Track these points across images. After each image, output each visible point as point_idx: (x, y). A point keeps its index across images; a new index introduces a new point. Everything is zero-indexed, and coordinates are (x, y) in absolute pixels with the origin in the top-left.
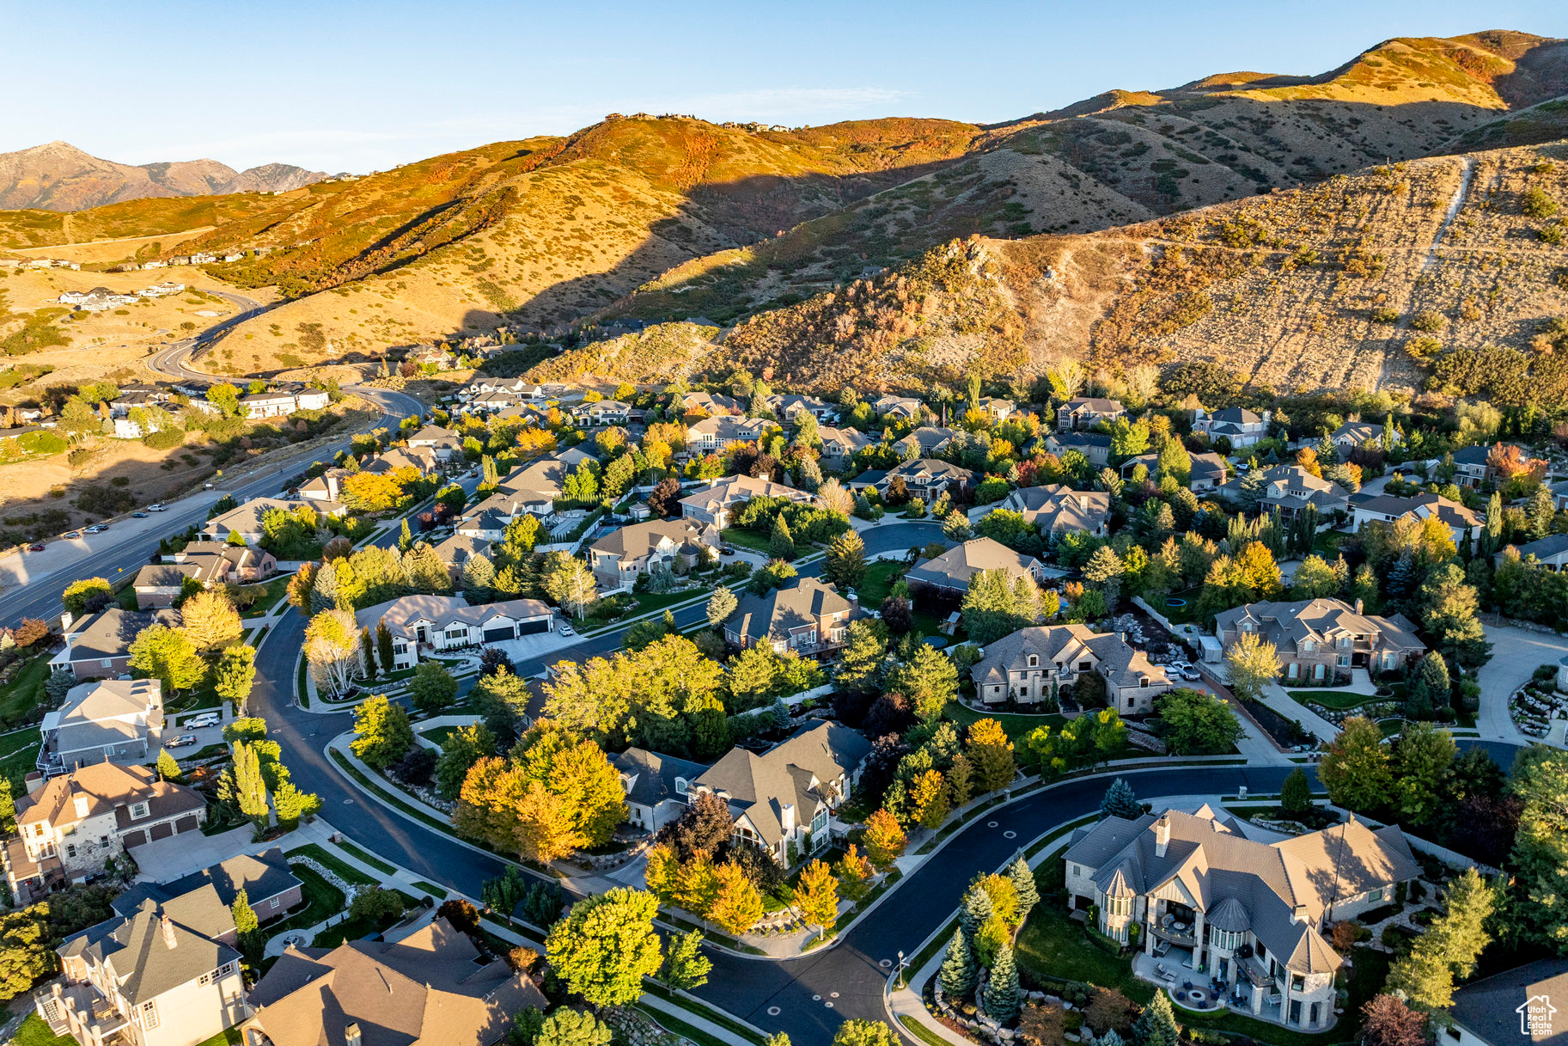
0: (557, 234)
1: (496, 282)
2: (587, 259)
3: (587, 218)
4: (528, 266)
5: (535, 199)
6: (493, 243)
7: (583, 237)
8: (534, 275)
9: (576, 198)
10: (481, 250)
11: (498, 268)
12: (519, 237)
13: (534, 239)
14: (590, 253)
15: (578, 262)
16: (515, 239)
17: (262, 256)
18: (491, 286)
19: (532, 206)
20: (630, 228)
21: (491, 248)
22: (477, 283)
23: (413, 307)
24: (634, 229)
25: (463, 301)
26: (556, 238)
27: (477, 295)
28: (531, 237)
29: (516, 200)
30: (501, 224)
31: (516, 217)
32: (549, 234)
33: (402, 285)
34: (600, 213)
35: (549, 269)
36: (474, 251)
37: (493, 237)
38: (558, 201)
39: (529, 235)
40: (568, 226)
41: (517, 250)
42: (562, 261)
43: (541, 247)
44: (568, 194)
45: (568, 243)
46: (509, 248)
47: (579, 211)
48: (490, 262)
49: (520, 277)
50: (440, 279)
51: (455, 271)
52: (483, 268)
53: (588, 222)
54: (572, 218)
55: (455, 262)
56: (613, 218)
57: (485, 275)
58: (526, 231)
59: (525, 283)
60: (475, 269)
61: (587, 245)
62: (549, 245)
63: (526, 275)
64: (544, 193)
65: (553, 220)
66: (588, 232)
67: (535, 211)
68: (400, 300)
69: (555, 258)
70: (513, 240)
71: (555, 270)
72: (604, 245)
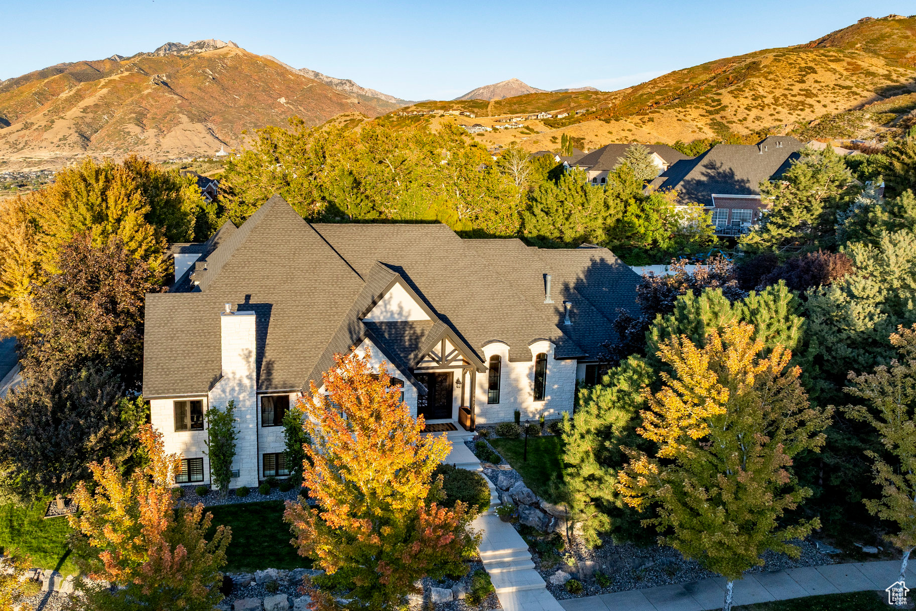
0: (786, 92)
1: (724, 121)
2: (808, 110)
3: (816, 82)
4: (754, 113)
5: (774, 69)
6: (730, 96)
7: (808, 94)
8: (758, 118)
9: (810, 68)
10: (719, 100)
11: (729, 113)
12: (753, 93)
13: (765, 94)
14: (811, 106)
15: (799, 112)
16: (748, 93)
17: (579, 115)
18: (719, 124)
19: (769, 73)
20: (854, 89)
21: (726, 98)
22: (709, 122)
23: (655, 134)
24: (859, 91)
25: (694, 132)
26: (785, 95)
27: (706, 129)
28: (762, 93)
29: (759, 70)
30: (741, 84)
31: (756, 80)
32: (778, 93)
33: (651, 120)
34: (828, 78)
35: (771, 115)
36: (713, 101)
37: (731, 92)
38: (793, 70)
39: (761, 90)
40: (797, 88)
41: (749, 101)
42: (785, 111)
43: (769, 100)
44: (803, 65)
45: (794, 99)
46: (742, 100)
47: (811, 77)
48: (724, 108)
49: (745, 119)
50: (681, 116)
51: (694, 113)
52: (717, 112)
53: (817, 85)
54: (803, 82)
55: (696, 108)
56: (840, 82)
57: (718, 117)
58: (760, 89)
59: (749, 123)
60: (710, 113)
61: (809, 101)
62: (776, 99)
63: (750, 119)
64: (783, 64)
65: (785, 83)
66: (815, 92)
67: (771, 76)
68: (646, 128)
69: (779, 109)
70: (747, 95)
71: (777, 116)
72: (827, 101)
